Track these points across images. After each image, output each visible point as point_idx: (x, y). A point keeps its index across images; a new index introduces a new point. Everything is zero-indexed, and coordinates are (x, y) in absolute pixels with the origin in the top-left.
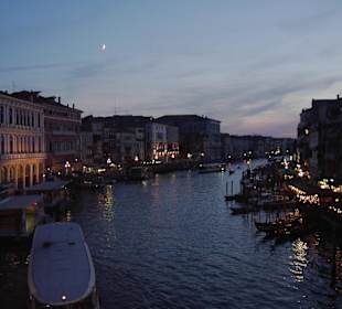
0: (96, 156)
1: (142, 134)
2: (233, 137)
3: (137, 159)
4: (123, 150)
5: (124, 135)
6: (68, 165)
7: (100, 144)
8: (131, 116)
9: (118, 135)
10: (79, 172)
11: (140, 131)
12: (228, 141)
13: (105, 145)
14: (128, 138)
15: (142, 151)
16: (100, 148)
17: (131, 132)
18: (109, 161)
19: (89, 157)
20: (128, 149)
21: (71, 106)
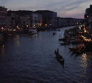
0: (13, 25)
1: (29, 17)
2: (61, 18)
3: (27, 26)
4: (22, 23)
5: (23, 17)
6: (3, 28)
7: (14, 21)
8: (25, 11)
9: (21, 17)
10: (7, 31)
11: (28, 16)
12: (60, 20)
13: (16, 21)
14: (24, 19)
15: (29, 23)
16: (14, 22)
17: (25, 16)
18: (17, 27)
19: (10, 25)
20: (24, 22)
21: (3, 7)
